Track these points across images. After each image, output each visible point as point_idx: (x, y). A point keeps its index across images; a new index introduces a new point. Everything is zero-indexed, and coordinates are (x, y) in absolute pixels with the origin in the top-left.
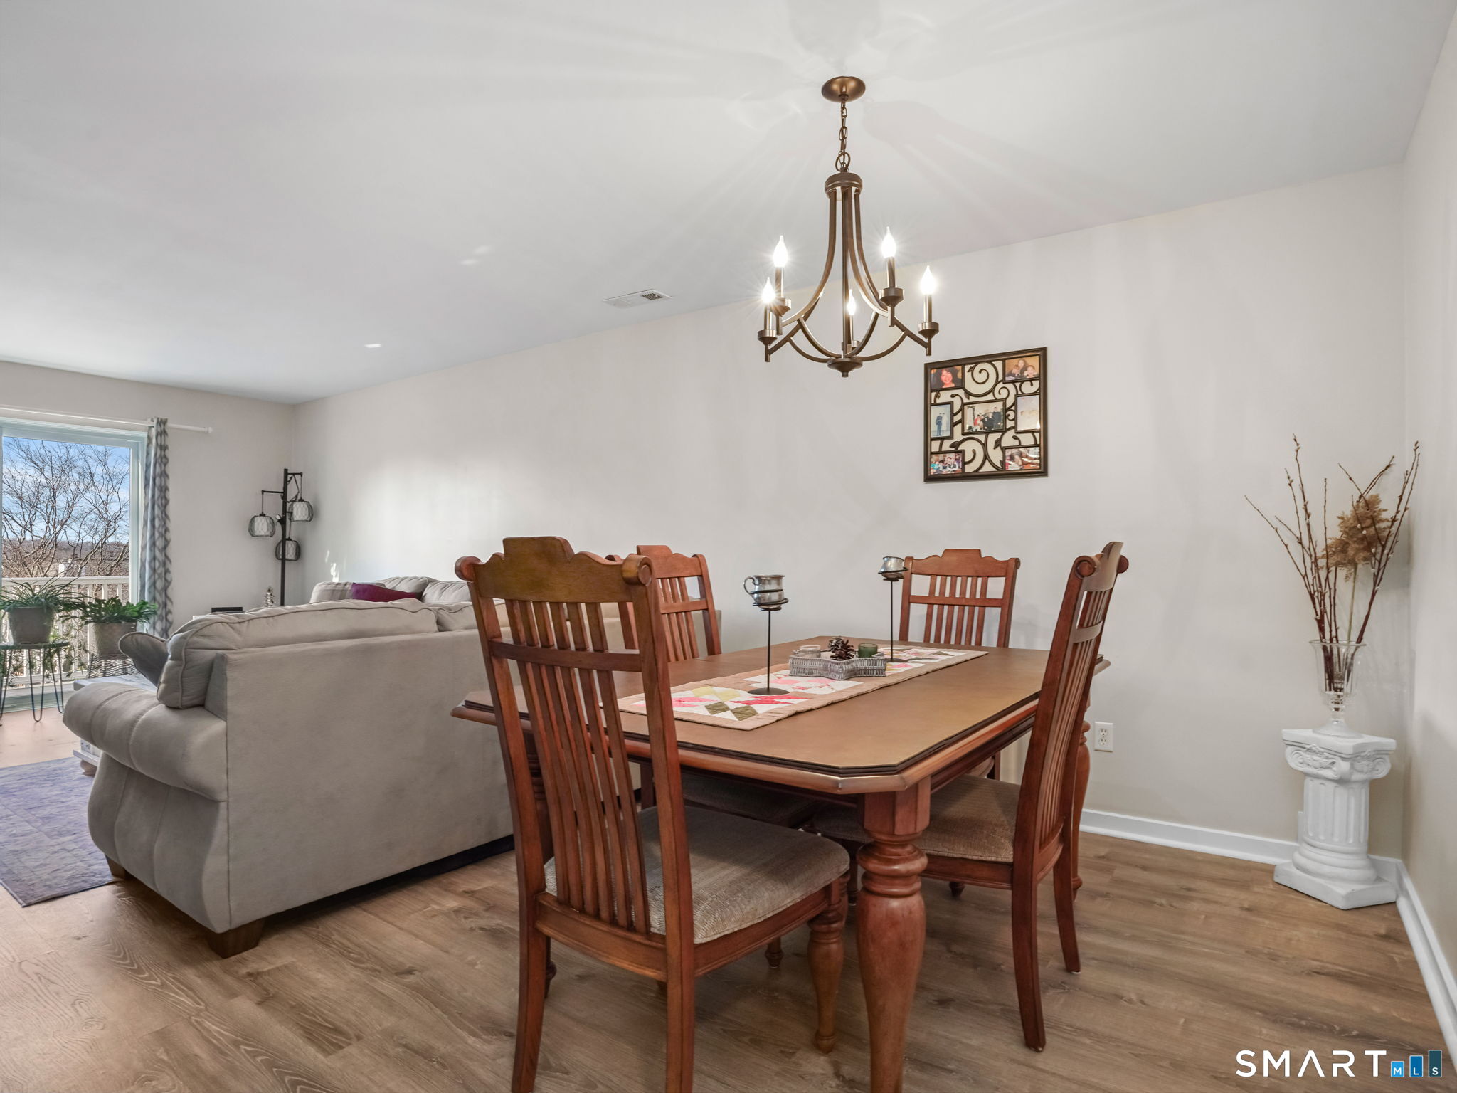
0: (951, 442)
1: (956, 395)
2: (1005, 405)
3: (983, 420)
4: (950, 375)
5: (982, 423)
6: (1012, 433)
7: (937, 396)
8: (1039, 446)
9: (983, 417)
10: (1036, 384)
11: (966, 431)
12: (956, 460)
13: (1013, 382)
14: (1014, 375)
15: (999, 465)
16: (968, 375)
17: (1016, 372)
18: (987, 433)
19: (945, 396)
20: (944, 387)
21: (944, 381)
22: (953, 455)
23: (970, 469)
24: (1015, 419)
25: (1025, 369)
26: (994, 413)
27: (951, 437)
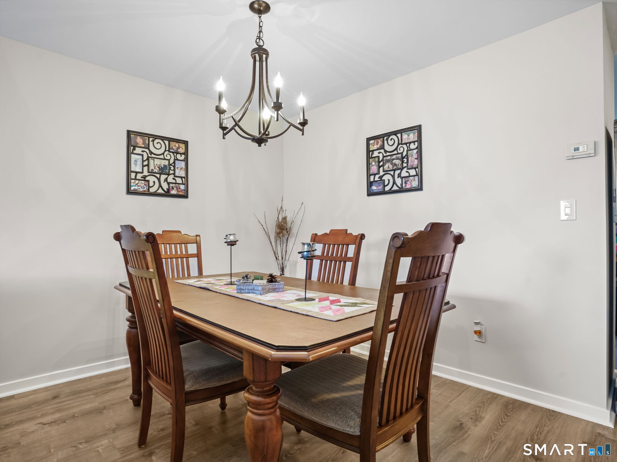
0: (141, 175)
1: (145, 151)
2: (169, 162)
3: (159, 167)
4: (141, 140)
5: (158, 169)
6: (172, 176)
7: (134, 149)
8: (184, 184)
9: (158, 166)
10: (183, 156)
11: (150, 171)
12: (145, 184)
13: (173, 153)
14: (174, 150)
15: (166, 190)
16: (151, 143)
17: (175, 148)
18: (160, 174)
19: (138, 150)
20: (138, 145)
21: (138, 143)
22: (143, 182)
23: (152, 190)
24: (174, 170)
25: (178, 148)
26: (164, 165)
27: (142, 173)
